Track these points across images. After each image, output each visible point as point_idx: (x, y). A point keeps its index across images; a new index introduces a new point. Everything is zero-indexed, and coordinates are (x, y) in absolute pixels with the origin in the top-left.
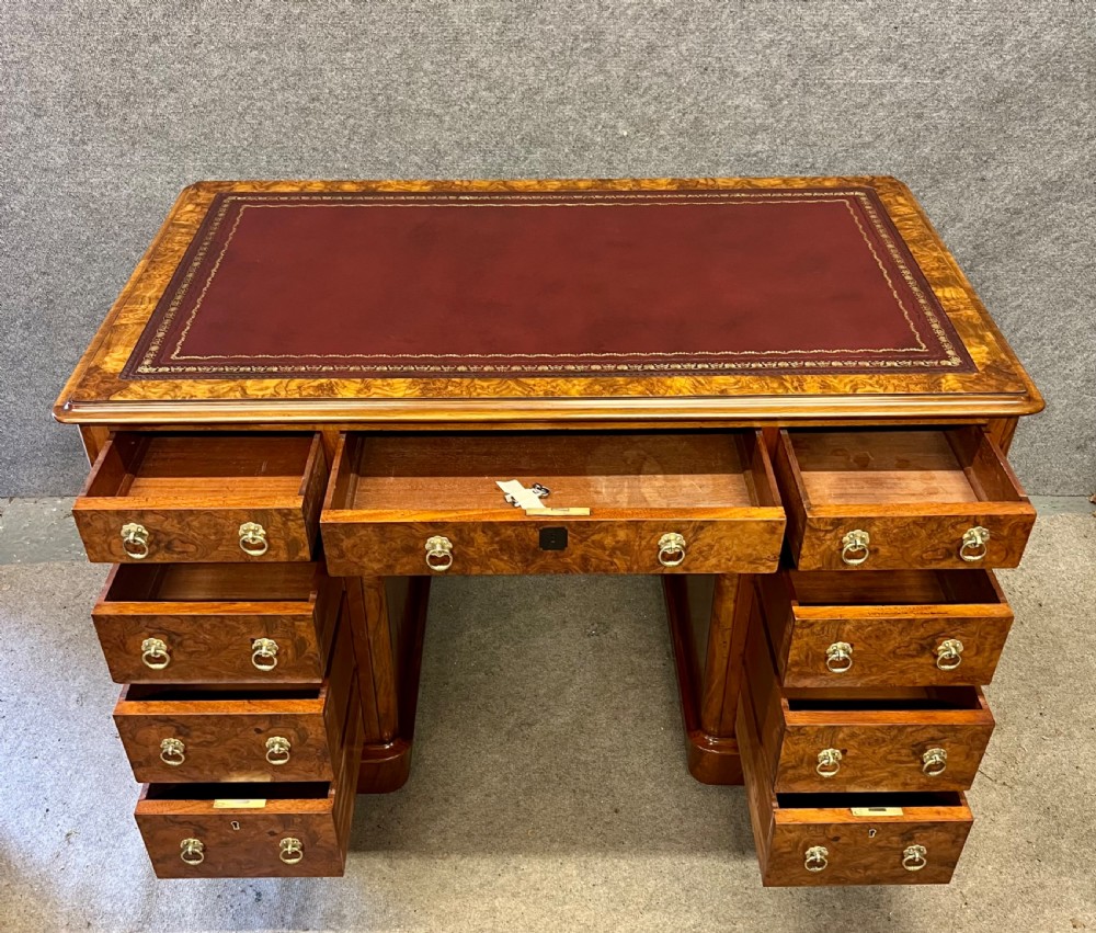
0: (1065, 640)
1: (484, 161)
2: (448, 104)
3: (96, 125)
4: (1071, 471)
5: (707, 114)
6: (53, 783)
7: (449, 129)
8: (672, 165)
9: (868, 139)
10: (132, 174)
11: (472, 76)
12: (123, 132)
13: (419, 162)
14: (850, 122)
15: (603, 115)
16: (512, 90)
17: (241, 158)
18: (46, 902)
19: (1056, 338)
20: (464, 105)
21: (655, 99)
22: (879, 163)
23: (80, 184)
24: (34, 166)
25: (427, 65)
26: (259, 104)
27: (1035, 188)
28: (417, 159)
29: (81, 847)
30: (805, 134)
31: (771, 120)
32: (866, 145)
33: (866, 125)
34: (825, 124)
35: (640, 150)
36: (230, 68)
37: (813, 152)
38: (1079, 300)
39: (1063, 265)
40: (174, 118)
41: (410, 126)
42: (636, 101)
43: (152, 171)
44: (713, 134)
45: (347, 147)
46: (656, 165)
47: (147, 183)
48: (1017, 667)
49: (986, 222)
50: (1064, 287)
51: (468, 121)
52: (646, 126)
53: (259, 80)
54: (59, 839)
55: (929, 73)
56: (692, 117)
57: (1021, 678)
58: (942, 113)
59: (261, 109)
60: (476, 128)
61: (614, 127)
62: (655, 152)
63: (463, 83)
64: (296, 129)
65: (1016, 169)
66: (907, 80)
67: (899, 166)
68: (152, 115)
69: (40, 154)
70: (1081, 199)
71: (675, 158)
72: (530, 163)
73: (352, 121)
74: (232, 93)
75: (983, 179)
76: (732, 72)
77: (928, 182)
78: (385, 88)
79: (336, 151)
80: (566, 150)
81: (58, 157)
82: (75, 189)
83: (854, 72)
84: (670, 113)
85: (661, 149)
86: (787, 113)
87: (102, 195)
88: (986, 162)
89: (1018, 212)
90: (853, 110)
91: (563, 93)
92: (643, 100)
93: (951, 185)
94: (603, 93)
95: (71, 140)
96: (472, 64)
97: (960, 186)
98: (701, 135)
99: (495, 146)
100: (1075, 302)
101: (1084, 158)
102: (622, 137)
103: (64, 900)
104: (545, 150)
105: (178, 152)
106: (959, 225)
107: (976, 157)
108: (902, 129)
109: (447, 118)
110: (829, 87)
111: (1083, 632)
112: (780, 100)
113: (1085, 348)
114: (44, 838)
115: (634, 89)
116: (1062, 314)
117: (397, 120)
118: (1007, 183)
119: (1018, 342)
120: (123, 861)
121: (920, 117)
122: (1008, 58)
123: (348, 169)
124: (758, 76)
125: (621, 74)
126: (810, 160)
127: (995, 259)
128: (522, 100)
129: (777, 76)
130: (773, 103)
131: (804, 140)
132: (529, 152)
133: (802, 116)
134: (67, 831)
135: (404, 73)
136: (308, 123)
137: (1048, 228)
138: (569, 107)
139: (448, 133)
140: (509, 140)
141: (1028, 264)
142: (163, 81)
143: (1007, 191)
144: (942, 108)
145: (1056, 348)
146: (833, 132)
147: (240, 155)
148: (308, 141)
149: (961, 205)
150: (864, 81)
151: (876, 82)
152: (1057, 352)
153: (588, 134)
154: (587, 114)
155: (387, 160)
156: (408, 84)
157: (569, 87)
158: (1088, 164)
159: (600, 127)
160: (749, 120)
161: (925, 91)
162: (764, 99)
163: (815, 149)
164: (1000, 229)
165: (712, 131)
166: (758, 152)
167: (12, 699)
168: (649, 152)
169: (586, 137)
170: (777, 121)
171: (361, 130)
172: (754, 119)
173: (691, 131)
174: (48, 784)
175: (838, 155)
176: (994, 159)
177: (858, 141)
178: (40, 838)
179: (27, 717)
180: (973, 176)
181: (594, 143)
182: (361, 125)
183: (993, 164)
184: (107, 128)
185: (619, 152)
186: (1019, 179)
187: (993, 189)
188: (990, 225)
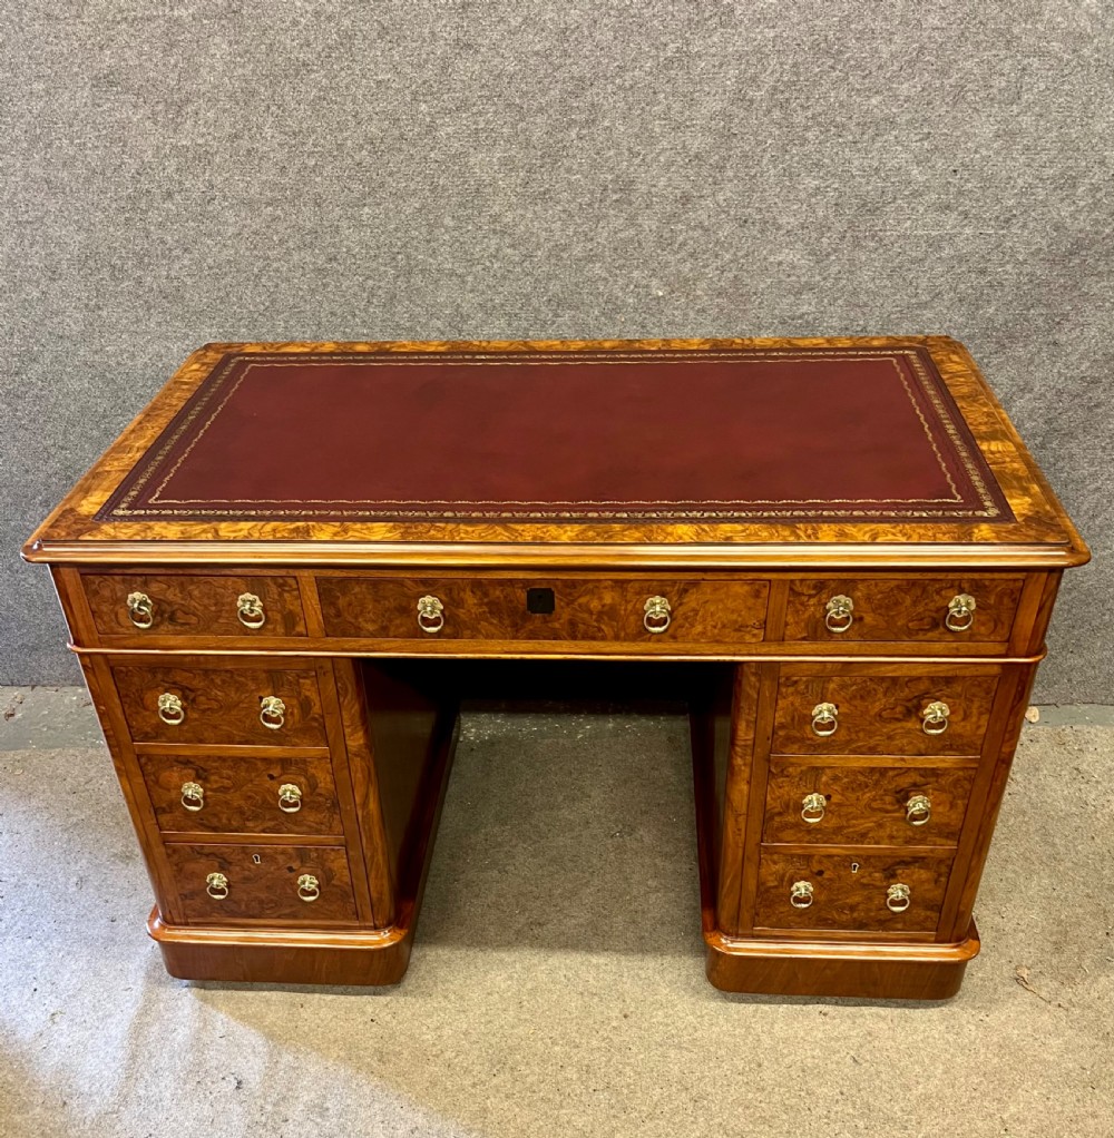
1: (509, 325)
2: (471, 262)
3: (111, 288)
5: (748, 272)
6: (44, 963)
7: (472, 291)
8: (710, 329)
9: (924, 298)
10: (148, 341)
11: (495, 232)
12: (138, 297)
13: (442, 329)
14: (904, 279)
15: (636, 274)
16: (538, 246)
18: (24, 1079)
20: (488, 264)
21: (691, 255)
22: (938, 326)
23: (96, 352)
24: (50, 333)
25: (448, 221)
26: (275, 265)
28: (439, 324)
29: (65, 1027)
30: (855, 293)
31: (818, 278)
32: (924, 305)
33: (924, 283)
34: (877, 281)
35: (676, 313)
36: (245, 226)
37: (864, 314)
40: (189, 281)
41: (431, 287)
42: (670, 258)
43: (167, 338)
44: (755, 294)
45: (366, 310)
46: (692, 329)
48: (1084, 884)
49: (1060, 393)
51: (491, 282)
52: (680, 285)
53: (275, 238)
54: (43, 1018)
55: (992, 223)
56: (731, 275)
57: (1088, 896)
58: (1009, 267)
59: (277, 270)
60: (501, 289)
61: (647, 286)
62: (692, 315)
63: (486, 240)
64: (313, 291)
65: (1094, 331)
66: (968, 231)
67: (960, 328)
68: (167, 278)
69: (55, 320)
71: (713, 321)
72: (558, 325)
73: (370, 282)
74: (248, 253)
76: (774, 224)
77: (993, 347)
78: (405, 246)
79: (354, 316)
80: (596, 313)
81: (73, 323)
82: (91, 357)
83: (909, 222)
84: (707, 271)
85: (698, 311)
86: (834, 269)
87: (119, 364)
88: (1059, 323)
89: (1095, 381)
90: (907, 265)
91: (591, 250)
92: (678, 256)
93: (1021, 352)
94: (635, 249)
95: (87, 305)
96: (495, 218)
97: (1030, 352)
98: (742, 295)
99: (521, 309)
102: (659, 298)
103: (42, 1079)
104: (573, 312)
105: (194, 318)
106: (1028, 396)
107: (1047, 318)
108: (962, 286)
109: (470, 278)
110: (881, 240)
112: (828, 255)
114: (29, 1017)
115: (669, 245)
117: (418, 280)
118: (1082, 347)
120: (106, 1043)
121: (983, 272)
122: (1082, 203)
124: (803, 228)
125: (654, 227)
126: (861, 322)
127: (1071, 435)
128: (548, 258)
129: (824, 228)
130: (820, 258)
131: (854, 300)
132: (557, 315)
133: (852, 273)
134: (52, 1011)
135: (423, 230)
136: (325, 285)
138: (598, 265)
139: (471, 295)
140: (534, 301)
141: (1108, 440)
142: (177, 241)
143: (1084, 357)
144: (1008, 262)
146: (885, 292)
147: (256, 321)
148: (325, 305)
149: (1031, 373)
150: (920, 232)
151: (933, 233)
153: (620, 294)
154: (618, 272)
155: (407, 324)
156: (429, 241)
157: (598, 243)
159: (632, 287)
160: (794, 278)
161: (989, 243)
162: (809, 254)
163: (866, 310)
164: (1076, 401)
165: (753, 290)
166: (803, 314)
167: (12, 880)
168: (685, 314)
169: (617, 298)
170: (824, 279)
171: (380, 292)
172: (798, 277)
173: (731, 290)
174: (40, 965)
175: (892, 316)
176: (1069, 321)
177: (913, 301)
178: (26, 1016)
179: (25, 897)
180: (1045, 339)
181: (625, 305)
182: (380, 287)
183: (1067, 326)
184: (122, 292)
185: (653, 315)
186: (1097, 343)
187: (1067, 355)
188: (1064, 396)
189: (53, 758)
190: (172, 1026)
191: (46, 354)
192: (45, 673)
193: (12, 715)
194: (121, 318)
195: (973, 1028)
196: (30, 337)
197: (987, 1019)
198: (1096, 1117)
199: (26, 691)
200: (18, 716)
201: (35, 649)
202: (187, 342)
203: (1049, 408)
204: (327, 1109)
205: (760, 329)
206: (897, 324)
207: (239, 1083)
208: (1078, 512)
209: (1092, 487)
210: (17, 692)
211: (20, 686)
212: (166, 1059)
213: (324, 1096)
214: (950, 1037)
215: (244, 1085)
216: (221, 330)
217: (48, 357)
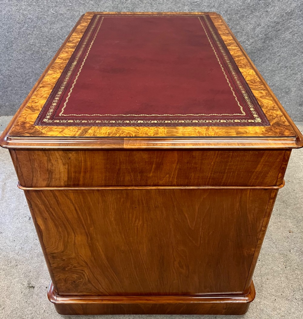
0: (293, 158)
1: (113, 3)
4: (298, 113)
8: (171, 5)
13: (93, 4)
19: (292, 67)
22: (234, 5)
27: (283, 15)
38: (299, 54)
39: (293, 42)
49: (268, 26)
50: (294, 49)
65: (277, 8)
67: (240, 6)
70: (298, 19)
71: (171, 3)
72: (127, 4)
75: (267, 11)
77: (250, 12)
88: (268, 5)
89: (278, 23)
93: (257, 14)
97: (260, 14)
100: (298, 54)
101: (298, 5)
106: (260, 27)
107: (265, 4)
111: (299, 155)
113: (301, 70)
116: (293, 59)
118: (275, 13)
119: (280, 68)
123: (71, 6)
126: (213, 4)
127: (272, 39)
137: (288, 29)
141: (282, 41)
143: (274, 16)
145: (292, 70)
149: (261, 20)
152: (292, 72)
155: (83, 2)
158: (299, 7)
164: (273, 29)
175: (222, 2)
176: (270, 5)
180: (264, 10)
183: (270, 6)
186: (278, 11)
187: (270, 15)
188: (270, 27)
198: (281, 222)
202: (17, 7)
203: (266, 31)
205: (185, 6)
206: (223, 5)
207: (30, 218)
208: (274, 62)
209: (278, 55)
212: (8, 212)
216: (28, 3)
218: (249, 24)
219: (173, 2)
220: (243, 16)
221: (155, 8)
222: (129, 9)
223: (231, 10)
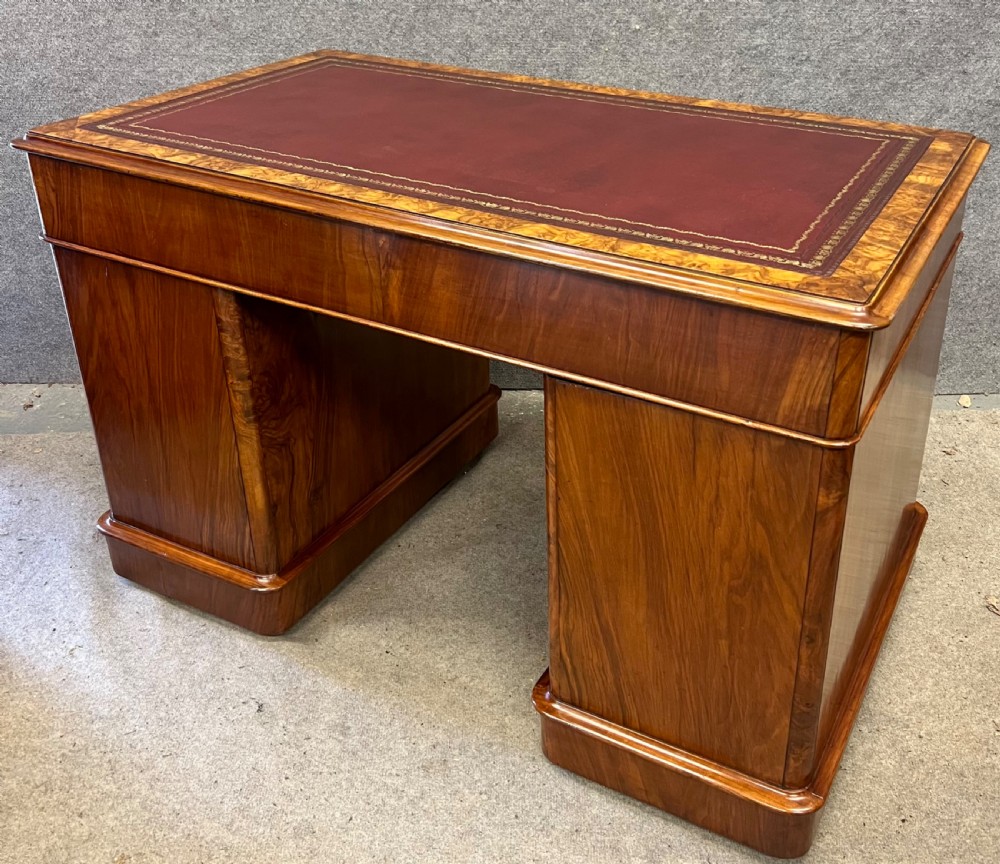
1: (510, 53)
3: (168, 18)
7: (480, 24)
8: (680, 58)
9: (857, 33)
10: (196, 64)
12: (192, 25)
13: (453, 56)
14: (840, 18)
15: (618, 11)
17: (294, 50)
18: (44, 708)
22: (869, 56)
23: (148, 72)
24: (110, 56)
28: (450, 51)
31: (769, 16)
32: (856, 39)
33: (856, 21)
34: (818, 19)
35: (651, 44)
37: (807, 46)
40: (237, 13)
41: (445, 20)
43: (213, 61)
44: (717, 28)
45: (388, 40)
46: (665, 57)
47: (208, 72)
49: (970, 114)
52: (656, 21)
54: (63, 654)
56: (697, 13)
58: (924, 9)
60: (504, 22)
61: (628, 22)
62: (665, 46)
64: (344, 22)
65: (994, 63)
67: (886, 58)
69: (117, 45)
71: (682, 51)
72: (552, 55)
73: (394, 16)
75: (965, 73)
77: (914, 75)
79: (378, 44)
80: (584, 44)
81: (132, 46)
82: (143, 77)
84: (677, 9)
85: (670, 42)
87: (167, 82)
88: (966, 56)
93: (935, 78)
95: (145, 32)
97: (944, 79)
98: (706, 30)
99: (521, 39)
102: (636, 31)
103: (62, 707)
104: (565, 43)
105: (238, 44)
106: (945, 116)
107: (957, 52)
108: (887, 24)
109: (479, 13)
114: (48, 654)
117: (434, 14)
118: (987, 76)
121: (903, 12)
126: (805, 53)
131: (800, 35)
132: (551, 46)
133: (797, 12)
134: (71, 647)
136: (355, 18)
139: (479, 27)
140: (533, 34)
143: (988, 84)
146: (825, 28)
148: (354, 34)
149: (946, 97)
153: (604, 28)
154: (603, 10)
155: (424, 51)
159: (615, 22)
160: (749, 16)
163: (810, 42)
164: (984, 121)
165: (715, 26)
166: (757, 46)
167: (31, 538)
168: (659, 45)
169: (602, 31)
170: (774, 17)
171: (402, 24)
172: (753, 15)
173: (697, 26)
174: (58, 608)
175: (831, 48)
176: (974, 54)
177: (848, 35)
178: (45, 653)
179: (44, 552)
180: (956, 69)
181: (609, 37)
182: (401, 20)
183: (973, 58)
184: (177, 22)
185: (631, 46)
187: (975, 82)
188: (975, 116)
189: (71, 439)
190: (191, 659)
191: (104, 74)
192: (64, 371)
193: (31, 406)
194: (174, 43)
195: (955, 649)
196: (93, 59)
197: (967, 640)
199: (44, 387)
200: (37, 406)
201: (57, 347)
202: (230, 65)
204: (349, 728)
205: (721, 58)
206: (835, 54)
207: (261, 706)
210: (35, 389)
211: (38, 383)
212: (187, 688)
213: (345, 716)
214: (936, 656)
215: (265, 708)
216: (261, 55)
217: (105, 76)
218: (912, 109)
219: (686, 48)
220: (895, 85)
221: (634, 67)
222: (557, 70)
223: (860, 69)
